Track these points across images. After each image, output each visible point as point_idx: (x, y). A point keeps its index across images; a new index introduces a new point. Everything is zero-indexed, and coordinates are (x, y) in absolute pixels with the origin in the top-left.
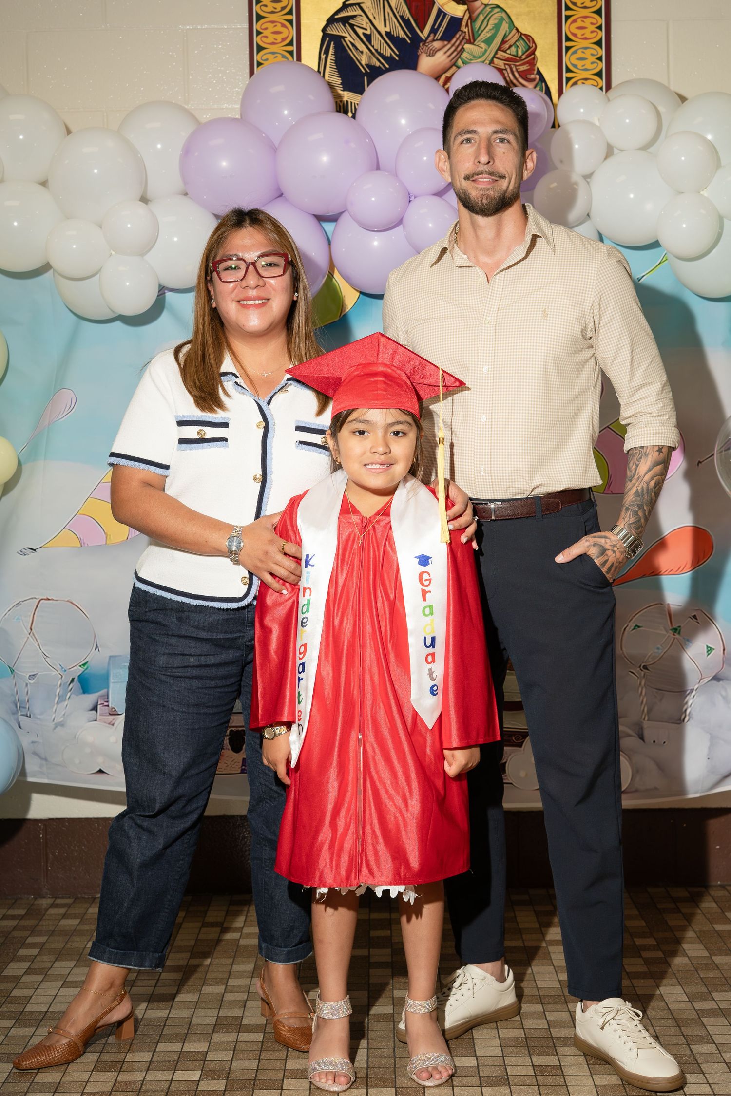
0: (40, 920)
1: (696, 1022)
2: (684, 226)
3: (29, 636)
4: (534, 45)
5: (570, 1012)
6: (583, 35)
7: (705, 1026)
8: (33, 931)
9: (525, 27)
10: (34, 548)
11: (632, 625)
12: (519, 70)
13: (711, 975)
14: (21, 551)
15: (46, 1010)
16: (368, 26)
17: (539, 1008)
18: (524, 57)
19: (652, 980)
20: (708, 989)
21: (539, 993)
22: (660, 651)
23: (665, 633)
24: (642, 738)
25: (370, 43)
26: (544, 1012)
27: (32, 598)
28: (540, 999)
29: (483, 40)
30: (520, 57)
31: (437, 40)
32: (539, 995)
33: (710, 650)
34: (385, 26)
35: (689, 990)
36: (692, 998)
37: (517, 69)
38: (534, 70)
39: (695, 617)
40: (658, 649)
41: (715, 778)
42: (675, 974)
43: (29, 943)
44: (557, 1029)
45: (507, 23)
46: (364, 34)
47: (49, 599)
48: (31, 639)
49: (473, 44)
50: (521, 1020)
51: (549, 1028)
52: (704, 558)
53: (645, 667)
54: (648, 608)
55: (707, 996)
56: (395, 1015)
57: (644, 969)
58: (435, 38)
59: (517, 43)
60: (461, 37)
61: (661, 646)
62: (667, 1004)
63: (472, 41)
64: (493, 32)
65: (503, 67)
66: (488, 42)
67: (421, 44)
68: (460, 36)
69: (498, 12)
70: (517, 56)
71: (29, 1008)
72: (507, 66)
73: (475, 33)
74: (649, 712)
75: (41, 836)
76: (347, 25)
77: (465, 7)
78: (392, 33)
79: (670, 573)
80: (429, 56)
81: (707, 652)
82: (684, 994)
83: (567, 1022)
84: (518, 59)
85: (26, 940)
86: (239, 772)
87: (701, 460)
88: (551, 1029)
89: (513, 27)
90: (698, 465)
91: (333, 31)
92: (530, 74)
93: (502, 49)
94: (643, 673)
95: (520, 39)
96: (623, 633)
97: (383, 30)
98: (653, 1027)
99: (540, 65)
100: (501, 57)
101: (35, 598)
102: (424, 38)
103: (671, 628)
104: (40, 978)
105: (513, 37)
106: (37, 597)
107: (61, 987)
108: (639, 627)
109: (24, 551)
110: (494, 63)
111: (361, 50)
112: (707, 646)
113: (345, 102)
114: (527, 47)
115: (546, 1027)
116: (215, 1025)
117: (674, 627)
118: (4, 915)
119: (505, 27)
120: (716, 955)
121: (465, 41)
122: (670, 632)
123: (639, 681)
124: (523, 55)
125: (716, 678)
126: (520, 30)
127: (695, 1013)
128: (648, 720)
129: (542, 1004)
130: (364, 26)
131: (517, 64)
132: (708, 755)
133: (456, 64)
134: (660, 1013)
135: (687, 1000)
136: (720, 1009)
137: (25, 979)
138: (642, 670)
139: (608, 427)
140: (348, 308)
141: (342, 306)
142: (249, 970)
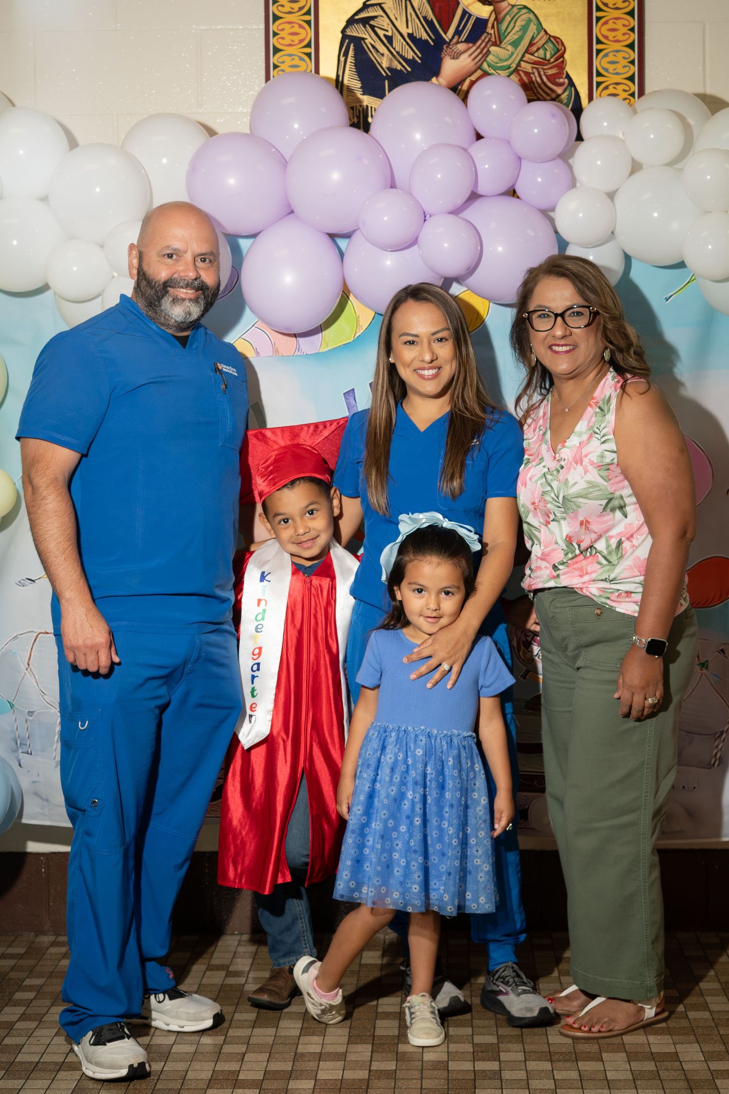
0: (40, 960)
2: (710, 247)
3: (25, 671)
4: (563, 48)
6: (614, 37)
8: (31, 973)
9: (553, 29)
10: (33, 579)
12: (547, 74)
14: (20, 582)
15: (37, 1060)
16: (390, 27)
17: (547, 1066)
18: (552, 60)
20: (726, 1048)
25: (392, 45)
26: (553, 1071)
27: (30, 632)
28: (550, 1056)
29: (510, 42)
30: (549, 60)
31: (461, 42)
32: (550, 1052)
34: (407, 27)
35: (706, 1048)
36: (709, 1057)
37: (545, 73)
38: (563, 74)
39: (722, 650)
43: (26, 986)
44: (564, 1090)
45: (535, 24)
46: (385, 36)
47: (47, 633)
48: (29, 675)
49: (499, 46)
50: (528, 1080)
51: (556, 1088)
56: (397, 1071)
58: (460, 40)
59: (546, 46)
60: (487, 40)
62: (681, 1064)
63: (498, 43)
64: (520, 33)
65: (530, 71)
66: (515, 44)
67: (445, 47)
68: (486, 38)
69: (525, 13)
70: (545, 59)
71: (20, 1058)
72: (534, 70)
73: (501, 34)
75: (43, 870)
76: (367, 26)
77: (491, 8)
78: (415, 35)
79: (698, 605)
80: (453, 58)
82: (701, 1053)
83: (575, 1082)
84: (546, 62)
85: (23, 982)
88: (558, 1090)
89: (540, 29)
90: (727, 493)
91: (352, 32)
92: (559, 78)
93: (529, 52)
95: (549, 41)
97: (405, 31)
98: (663, 1088)
99: (569, 69)
100: (528, 60)
101: (33, 632)
102: (448, 40)
104: (34, 1024)
105: (541, 39)
106: (35, 631)
107: (55, 1035)
109: (22, 581)
110: (520, 67)
111: (382, 52)
113: (365, 107)
114: (556, 50)
115: (553, 1087)
116: (210, 1080)
117: (702, 661)
118: (3, 954)
119: (533, 29)
121: (490, 43)
124: (551, 57)
126: (549, 32)
127: (710, 1074)
129: (551, 1061)
130: (385, 28)
131: (545, 67)
133: (481, 67)
135: (703, 1059)
137: (19, 1025)
140: (362, 329)
141: (357, 327)
142: (251, 1019)
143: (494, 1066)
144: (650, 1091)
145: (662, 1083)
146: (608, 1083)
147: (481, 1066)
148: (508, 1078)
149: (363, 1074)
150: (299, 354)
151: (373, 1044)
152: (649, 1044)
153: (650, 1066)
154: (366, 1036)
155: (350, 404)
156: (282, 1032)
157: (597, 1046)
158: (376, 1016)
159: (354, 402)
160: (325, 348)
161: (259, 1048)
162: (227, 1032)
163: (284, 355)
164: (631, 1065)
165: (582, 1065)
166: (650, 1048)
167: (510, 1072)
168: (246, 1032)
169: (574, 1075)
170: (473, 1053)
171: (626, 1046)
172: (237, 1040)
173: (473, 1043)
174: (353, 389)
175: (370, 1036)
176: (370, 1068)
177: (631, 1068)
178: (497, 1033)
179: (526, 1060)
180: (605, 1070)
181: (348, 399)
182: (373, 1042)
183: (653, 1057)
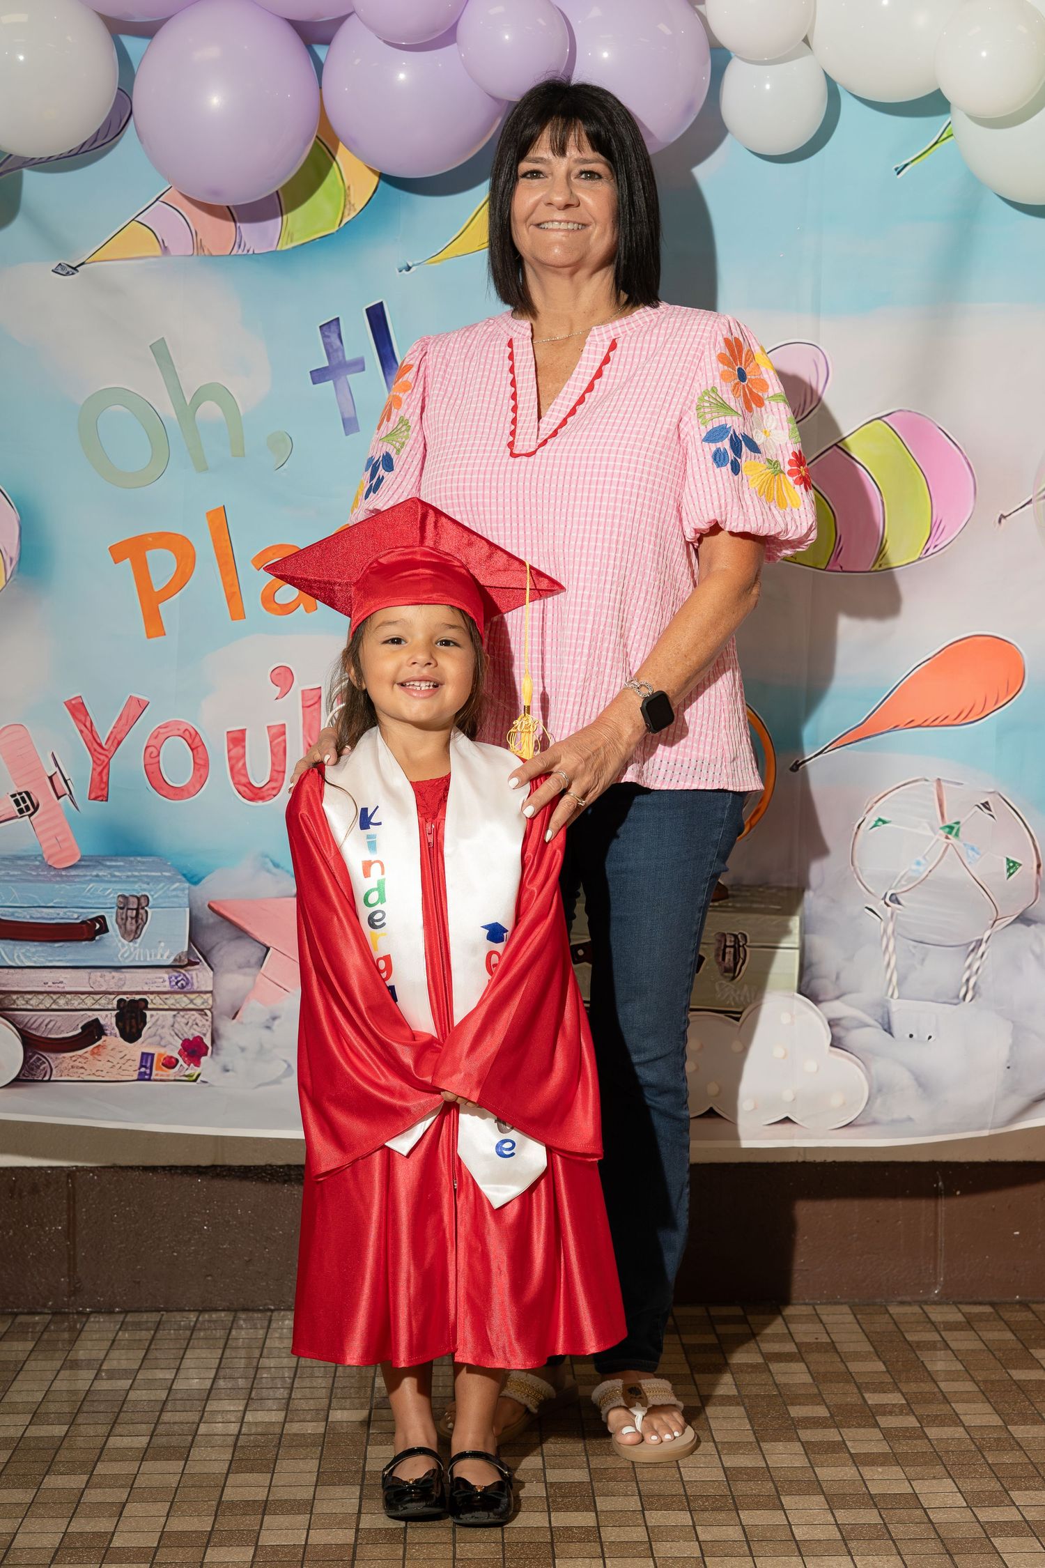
1: (982, 1544)
2: (984, 54)
5: (743, 1526)
7: (998, 1553)
11: (871, 818)
13: (1007, 1458)
17: (684, 1518)
19: (898, 1468)
20: (1002, 1485)
21: (685, 1491)
22: (921, 868)
23: (931, 834)
24: (888, 1030)
26: (694, 1527)
28: (688, 1502)
32: (686, 1495)
33: (1012, 866)
35: (967, 1486)
36: (973, 1501)
39: (986, 805)
40: (918, 863)
41: (1017, 1102)
42: (940, 1458)
44: (717, 1559)
50: (650, 1541)
51: (703, 1556)
52: (1008, 693)
53: (895, 899)
54: (902, 788)
55: (1001, 1498)
57: (883, 1448)
61: (924, 858)
62: (926, 1513)
74: (899, 983)
79: (945, 722)
81: (1008, 870)
82: (959, 1495)
83: (736, 1545)
86: (135, 1077)
87: (1005, 514)
88: (706, 1559)
90: (1000, 521)
94: (889, 908)
96: (856, 833)
98: (900, 1554)
103: (942, 825)
108: (884, 822)
112: (1008, 859)
115: (698, 1554)
116: (59, 1549)
117: (948, 823)
120: (1016, 1424)
122: (941, 832)
123: (883, 924)
125: (1024, 919)
127: (980, 1530)
128: (898, 998)
129: (690, 1511)
132: (1008, 1061)
134: (913, 1528)
135: (965, 1505)
136: (1026, 1521)
138: (888, 905)
139: (836, 445)
140: (355, 210)
141: (345, 206)
142: (139, 1446)
143: (587, 1519)
144: (875, 1558)
145: (896, 1545)
146: (798, 1545)
147: (561, 1519)
148: (612, 1539)
149: (347, 1536)
150: (240, 252)
151: (362, 1486)
152: (863, 1480)
153: (870, 1517)
154: (351, 1471)
155: (332, 346)
156: (193, 1468)
157: (771, 1484)
158: (368, 1440)
159: (338, 343)
160: (287, 244)
161: (152, 1495)
162: (94, 1468)
163: (214, 254)
164: (837, 1515)
165: (747, 1517)
166: (867, 1488)
167: (617, 1529)
168: (130, 1468)
169: (734, 1533)
170: (547, 1498)
171: (824, 1485)
172: (112, 1481)
173: (545, 1482)
174: (338, 319)
175: (357, 1472)
176: (358, 1525)
177: (836, 1521)
178: (589, 1466)
179: (643, 1510)
180: (790, 1525)
181: (329, 337)
182: (363, 1481)
183: (873, 1501)
